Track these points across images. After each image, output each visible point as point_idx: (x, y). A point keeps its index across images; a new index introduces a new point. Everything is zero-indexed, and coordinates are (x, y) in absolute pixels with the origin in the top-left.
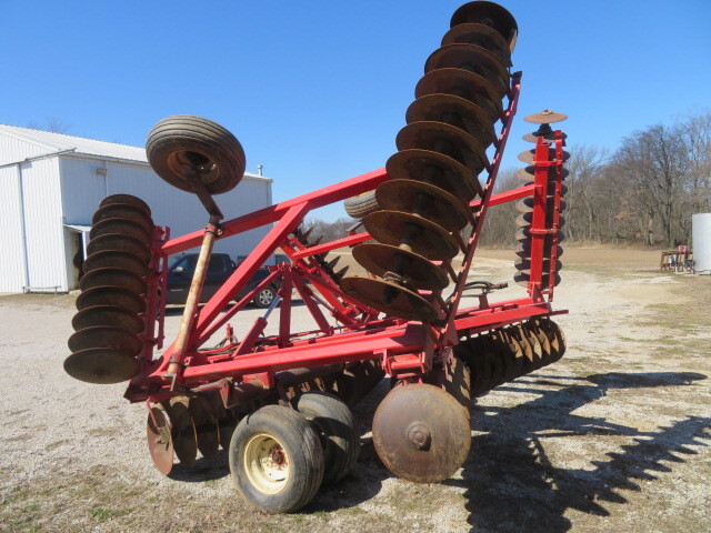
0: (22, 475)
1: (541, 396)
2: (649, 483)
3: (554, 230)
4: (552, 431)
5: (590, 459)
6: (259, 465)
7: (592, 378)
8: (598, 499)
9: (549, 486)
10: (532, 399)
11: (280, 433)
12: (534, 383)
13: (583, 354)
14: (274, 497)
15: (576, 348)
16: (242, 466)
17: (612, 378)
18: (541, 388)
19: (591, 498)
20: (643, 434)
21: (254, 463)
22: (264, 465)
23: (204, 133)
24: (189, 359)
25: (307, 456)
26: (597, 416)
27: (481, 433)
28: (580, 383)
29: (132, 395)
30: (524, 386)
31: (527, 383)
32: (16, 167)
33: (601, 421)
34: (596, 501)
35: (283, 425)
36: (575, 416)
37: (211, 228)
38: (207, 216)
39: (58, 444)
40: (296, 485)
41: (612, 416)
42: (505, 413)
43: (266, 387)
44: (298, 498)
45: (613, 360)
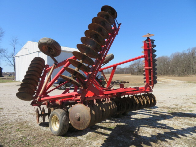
0: (9, 121)
1: (152, 117)
2: (163, 142)
3: (151, 68)
4: (147, 126)
5: (151, 134)
6: (55, 123)
7: (172, 113)
8: (143, 144)
9: (133, 139)
10: (148, 117)
11: (58, 115)
12: (153, 113)
13: (176, 107)
14: (56, 131)
15: (175, 105)
16: (51, 123)
17: (179, 114)
18: (154, 114)
19: (141, 143)
20: (175, 130)
21: (54, 123)
22: (57, 124)
23: (49, 41)
24: (42, 96)
25: (63, 122)
26: (164, 123)
27: (125, 124)
28: (167, 114)
29: (33, 104)
30: (149, 114)
31: (150, 113)
32: (38, 52)
33: (165, 125)
34: (142, 145)
35: (59, 114)
36: (158, 123)
37: (54, 65)
38: (54, 62)
39: (21, 115)
40: (60, 129)
41: (169, 124)
42: (137, 120)
43: (60, 104)
44: (60, 132)
45: (184, 109)
